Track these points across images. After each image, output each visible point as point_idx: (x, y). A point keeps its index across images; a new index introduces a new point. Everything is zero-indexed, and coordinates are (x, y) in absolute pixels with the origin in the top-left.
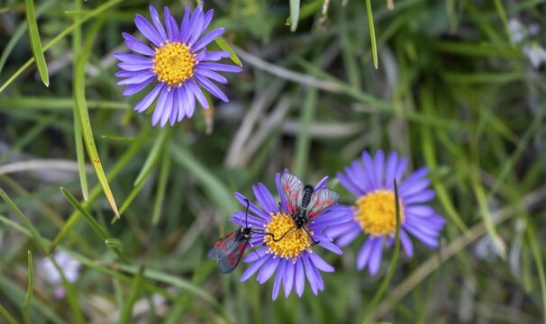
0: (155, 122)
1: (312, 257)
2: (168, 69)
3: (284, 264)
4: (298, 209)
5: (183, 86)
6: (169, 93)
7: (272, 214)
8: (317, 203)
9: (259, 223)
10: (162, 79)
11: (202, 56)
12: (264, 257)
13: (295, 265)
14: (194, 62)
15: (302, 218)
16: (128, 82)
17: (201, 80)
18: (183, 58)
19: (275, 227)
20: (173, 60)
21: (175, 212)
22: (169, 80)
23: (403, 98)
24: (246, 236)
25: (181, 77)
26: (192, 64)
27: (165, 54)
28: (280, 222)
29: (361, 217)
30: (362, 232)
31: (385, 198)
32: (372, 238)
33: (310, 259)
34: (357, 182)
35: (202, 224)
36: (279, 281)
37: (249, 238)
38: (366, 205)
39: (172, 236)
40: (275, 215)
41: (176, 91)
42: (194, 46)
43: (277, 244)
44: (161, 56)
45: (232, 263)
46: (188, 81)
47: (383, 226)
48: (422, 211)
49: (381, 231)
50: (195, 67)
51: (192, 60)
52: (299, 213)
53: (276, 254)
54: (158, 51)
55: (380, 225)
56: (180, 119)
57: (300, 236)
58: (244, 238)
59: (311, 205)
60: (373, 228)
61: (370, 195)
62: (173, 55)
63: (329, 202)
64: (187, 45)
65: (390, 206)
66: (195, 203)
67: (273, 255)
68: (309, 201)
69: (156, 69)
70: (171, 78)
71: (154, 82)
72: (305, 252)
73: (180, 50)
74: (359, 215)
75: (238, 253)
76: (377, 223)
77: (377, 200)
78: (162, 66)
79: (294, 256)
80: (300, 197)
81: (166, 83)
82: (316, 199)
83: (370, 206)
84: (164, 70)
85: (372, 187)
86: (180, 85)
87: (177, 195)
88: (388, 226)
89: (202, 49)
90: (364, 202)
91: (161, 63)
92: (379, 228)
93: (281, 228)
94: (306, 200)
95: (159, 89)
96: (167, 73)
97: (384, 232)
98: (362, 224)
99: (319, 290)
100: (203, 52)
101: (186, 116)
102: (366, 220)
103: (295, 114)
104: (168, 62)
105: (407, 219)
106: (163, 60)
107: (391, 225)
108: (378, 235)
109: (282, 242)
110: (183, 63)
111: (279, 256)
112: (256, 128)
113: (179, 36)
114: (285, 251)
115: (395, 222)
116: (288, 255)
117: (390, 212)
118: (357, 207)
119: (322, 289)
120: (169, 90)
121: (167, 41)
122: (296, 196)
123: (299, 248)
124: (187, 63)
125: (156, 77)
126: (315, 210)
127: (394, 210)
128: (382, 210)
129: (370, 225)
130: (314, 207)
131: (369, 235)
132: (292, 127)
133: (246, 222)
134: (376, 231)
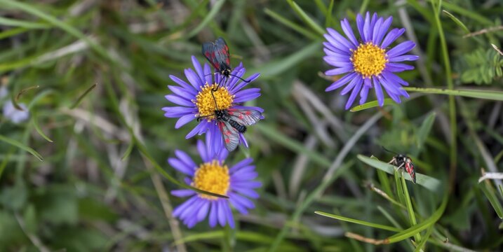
0: (330, 30)
1: (191, 115)
2: (366, 54)
3: (193, 93)
4: (229, 116)
5: (349, 61)
6: (348, 48)
7: (234, 96)
8: (229, 132)
9: (231, 85)
10: (360, 47)
11: (367, 83)
12: (204, 79)
13: (190, 101)
14: (365, 75)
15: (222, 116)
16: (367, 20)
17: (350, 76)
18: (371, 68)
19: (223, 94)
20: (372, 60)
21: (278, 32)
22: (357, 52)
23: (301, 231)
24: (223, 72)
25: (357, 62)
26: (363, 73)
27: (379, 55)
28: (225, 100)
29: (213, 165)
30: (203, 162)
31: (222, 188)
32: (195, 168)
33: (191, 113)
34: (241, 171)
35: (261, 49)
36: (182, 85)
37: (221, 73)
38: (221, 172)
39: (257, 22)
40: (233, 98)
41: (348, 54)
42: (378, 80)
43: (210, 92)
44: (378, 52)
45: (208, 54)
46: (352, 67)
47: (201, 179)
48: (202, 213)
49: (198, 177)
50: (361, 75)
51: (367, 75)
52: (226, 115)
53: (203, 89)
54: (383, 51)
55: (203, 177)
56: (325, 50)
57: (210, 111)
58: (223, 69)
59: (230, 127)
60: (202, 172)
61: (228, 178)
62: (376, 61)
63: (228, 141)
64: (380, 74)
65: (214, 190)
66: (278, 48)
67: (203, 87)
68: (233, 126)
69: (369, 45)
70: (358, 53)
71: (360, 39)
72: (197, 111)
73: (377, 68)
74: (216, 164)
75: (213, 61)
76: (205, 176)
77: (222, 181)
78: (370, 50)
79: (197, 102)
80: (238, 121)
81: (356, 49)
82: (233, 132)
83: (219, 175)
84: (366, 51)
85: (234, 181)
86: (351, 59)
87: (289, 37)
88: (200, 183)
89: (373, 85)
90: (224, 171)
91: (373, 50)
92: (200, 175)
93: (221, 99)
94: (234, 124)
95: (354, 43)
96: (364, 52)
97: (196, 179)
98: (208, 164)
99: (165, 112)
100: (371, 85)
101: (326, 55)
102: (210, 169)
103: (320, 148)
104: (372, 56)
105: (201, 200)
106: (375, 53)
107: (200, 186)
108: (196, 173)
109: (211, 96)
110: (367, 66)
111: (201, 91)
112: (319, 115)
113: (388, 71)
114: (203, 96)
115: (201, 189)
116: (199, 98)
117: (211, 189)
118: (223, 165)
119: (166, 115)
120: (351, 50)
121: (387, 60)
122: (240, 118)
123: (202, 107)
124: (366, 69)
125: (364, 43)
126: (225, 129)
127: (211, 191)
128: (214, 183)
129: (205, 170)
130: (227, 129)
131: (199, 167)
132: (311, 142)
133: (234, 76)
134: (200, 172)
